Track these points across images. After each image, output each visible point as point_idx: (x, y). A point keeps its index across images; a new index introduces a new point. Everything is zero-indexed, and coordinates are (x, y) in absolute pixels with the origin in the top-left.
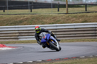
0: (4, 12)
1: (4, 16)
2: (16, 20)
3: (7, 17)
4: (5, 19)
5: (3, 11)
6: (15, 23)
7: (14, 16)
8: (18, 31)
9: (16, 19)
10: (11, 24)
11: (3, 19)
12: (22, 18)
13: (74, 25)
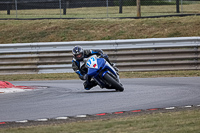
0: (9, 13)
1: (8, 23)
2: (33, 32)
3: (15, 25)
4: (10, 29)
5: (6, 12)
6: (32, 38)
7: (29, 22)
8: (38, 53)
9: (34, 28)
10: (23, 40)
11: (6, 30)
12: (46, 27)
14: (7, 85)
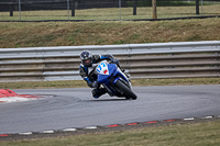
0: (11, 15)
1: (11, 25)
2: (38, 35)
3: (19, 27)
4: (12, 32)
5: (8, 13)
6: (37, 42)
7: (34, 25)
9: (40, 31)
10: (27, 44)
11: (8, 33)
12: (52, 30)
13: (171, 47)
14: (10, 94)
